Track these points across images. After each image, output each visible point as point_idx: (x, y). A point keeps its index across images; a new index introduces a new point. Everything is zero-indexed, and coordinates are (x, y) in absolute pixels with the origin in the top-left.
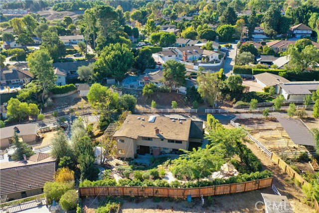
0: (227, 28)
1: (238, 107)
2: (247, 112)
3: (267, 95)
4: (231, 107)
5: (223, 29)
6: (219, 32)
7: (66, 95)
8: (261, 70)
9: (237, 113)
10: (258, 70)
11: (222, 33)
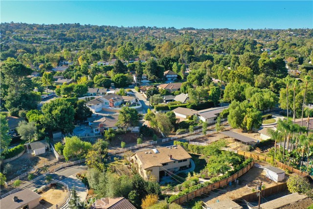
0: (122, 77)
1: (179, 134)
2: (188, 136)
3: (193, 122)
4: (175, 134)
5: (119, 78)
6: (116, 80)
7: (16, 157)
8: (175, 106)
9: (183, 137)
10: (172, 106)
11: (118, 81)
